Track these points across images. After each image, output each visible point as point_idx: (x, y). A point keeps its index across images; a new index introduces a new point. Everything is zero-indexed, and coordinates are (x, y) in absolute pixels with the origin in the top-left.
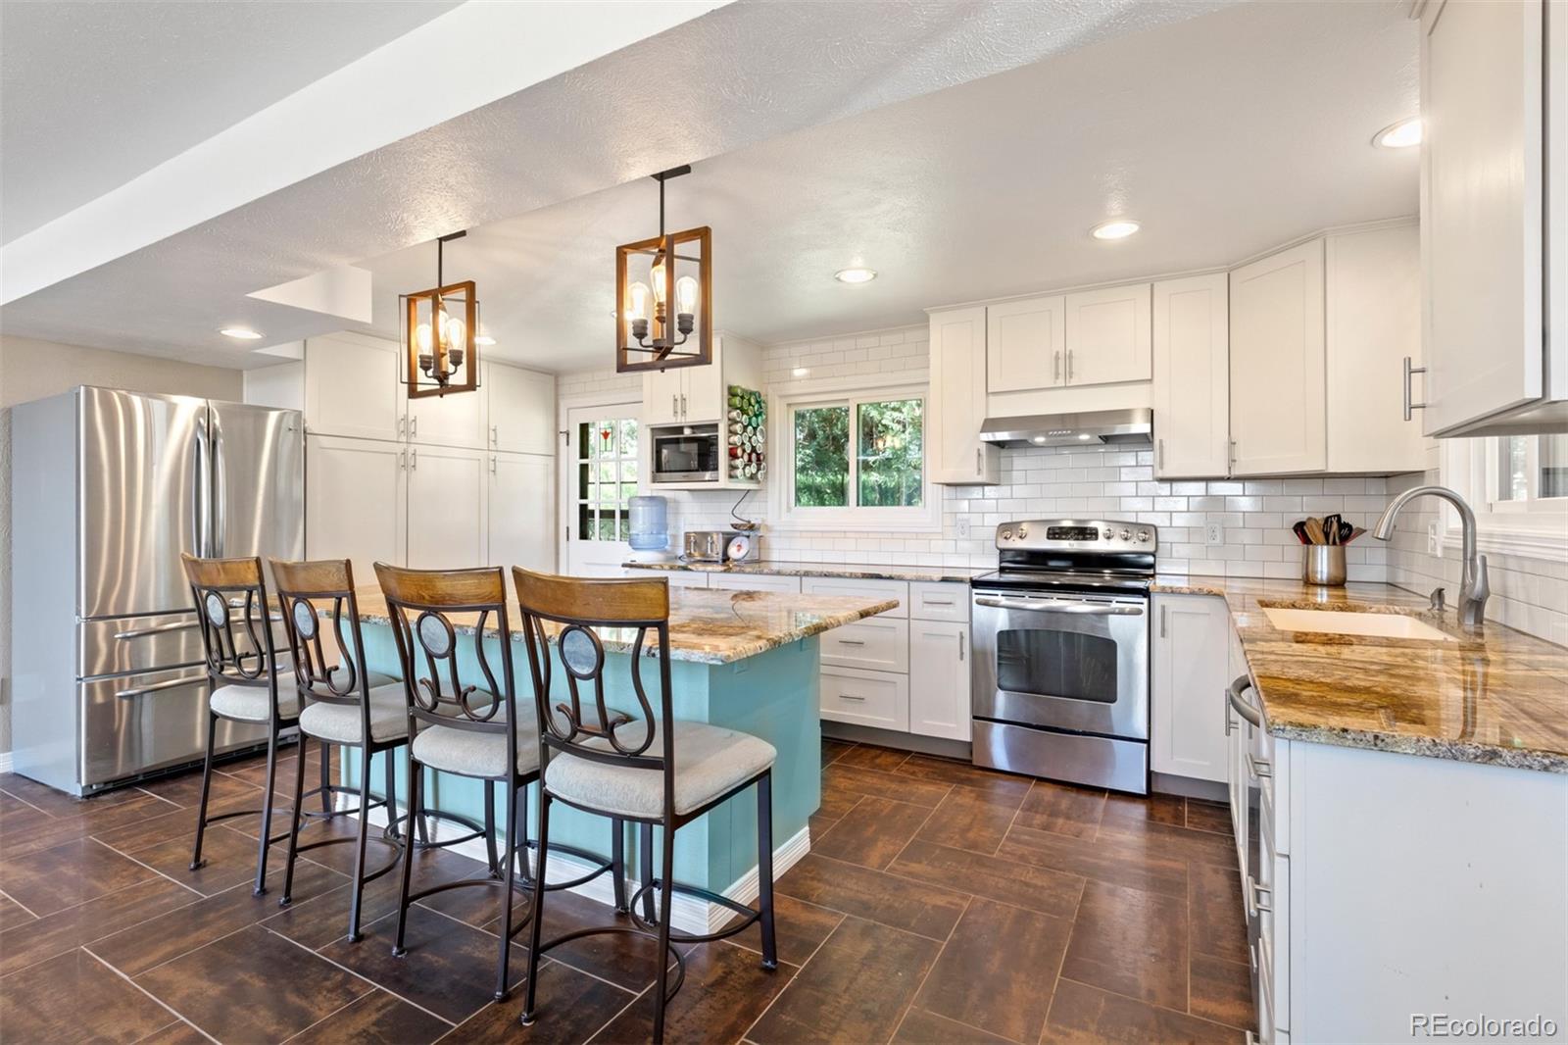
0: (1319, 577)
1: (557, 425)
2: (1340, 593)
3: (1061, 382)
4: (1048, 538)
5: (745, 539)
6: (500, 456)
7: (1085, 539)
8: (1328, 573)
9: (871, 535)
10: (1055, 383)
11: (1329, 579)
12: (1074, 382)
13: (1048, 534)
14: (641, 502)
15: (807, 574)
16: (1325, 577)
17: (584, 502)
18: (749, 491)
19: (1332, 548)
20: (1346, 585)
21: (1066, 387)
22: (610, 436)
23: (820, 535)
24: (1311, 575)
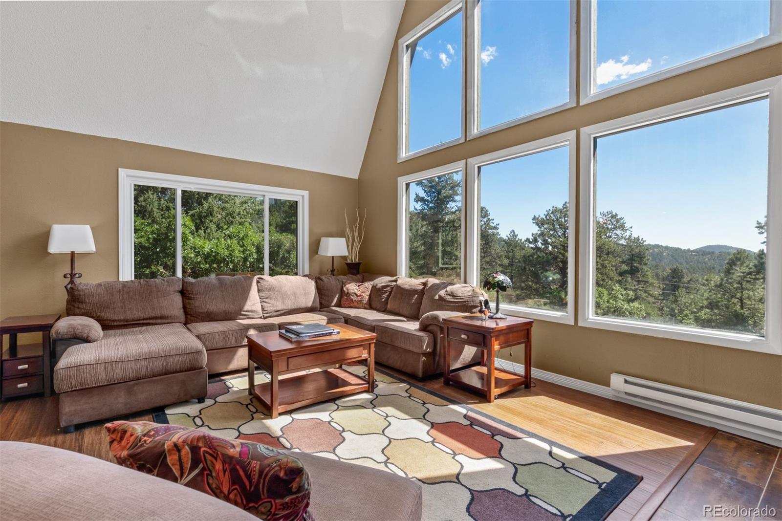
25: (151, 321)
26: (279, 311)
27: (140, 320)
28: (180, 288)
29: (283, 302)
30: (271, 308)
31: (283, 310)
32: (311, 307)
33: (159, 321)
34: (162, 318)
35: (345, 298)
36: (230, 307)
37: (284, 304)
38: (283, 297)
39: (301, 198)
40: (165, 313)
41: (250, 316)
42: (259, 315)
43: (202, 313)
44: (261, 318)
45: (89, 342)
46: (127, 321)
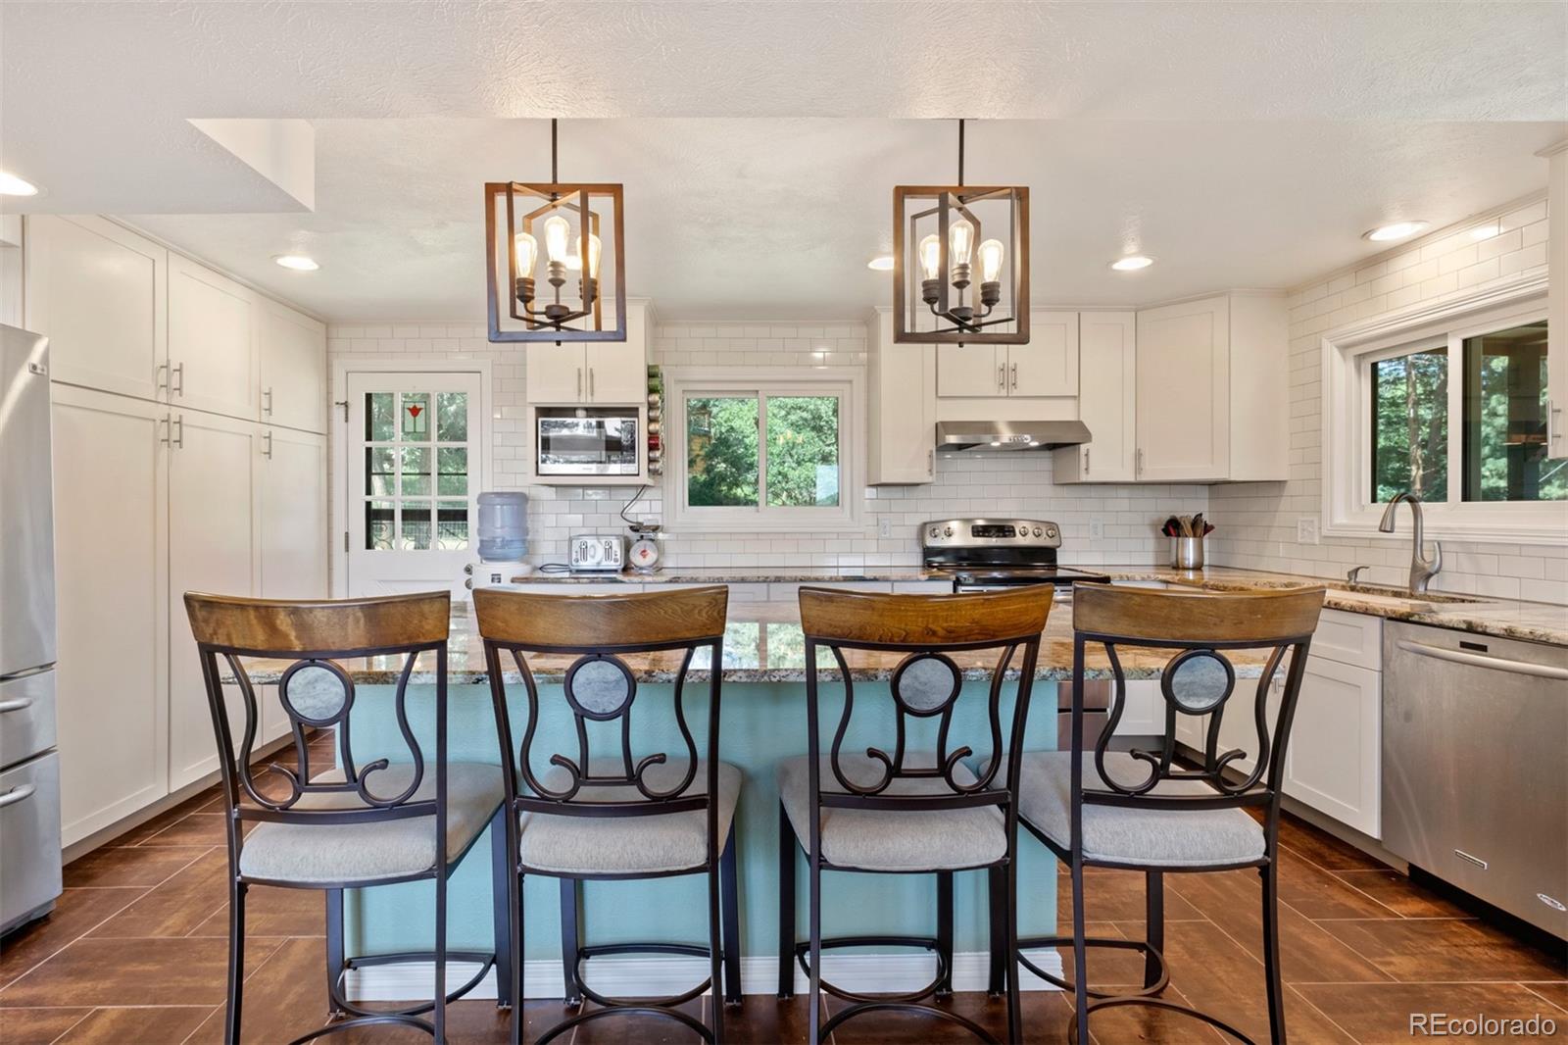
0: (1187, 562)
1: (329, 393)
2: (1199, 573)
3: (1004, 393)
4: (974, 536)
5: (649, 543)
6: (277, 433)
7: (1005, 536)
8: (1194, 559)
9: (787, 536)
10: (999, 392)
11: (1194, 564)
12: (1015, 393)
13: (973, 532)
14: (498, 500)
15: (778, 580)
16: (1191, 562)
17: (369, 498)
18: (644, 486)
19: (1196, 539)
20: (1203, 568)
21: (1007, 397)
22: (422, 412)
23: (728, 537)
24: (1180, 560)
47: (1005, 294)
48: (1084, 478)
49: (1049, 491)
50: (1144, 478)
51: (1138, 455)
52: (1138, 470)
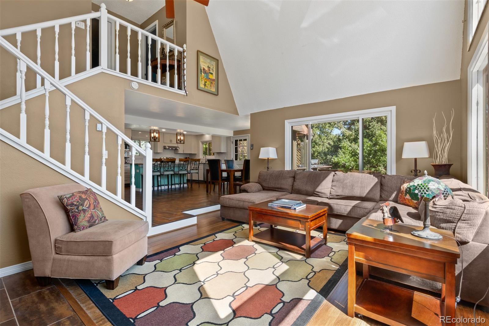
12: (172, 143)
25: (276, 189)
26: (339, 196)
27: (273, 188)
28: (293, 175)
29: (343, 190)
30: (334, 193)
31: (342, 196)
32: (365, 197)
33: (280, 190)
34: (281, 188)
35: (400, 195)
36: (309, 189)
37: (343, 191)
38: (343, 187)
39: (390, 113)
40: (283, 186)
41: (320, 196)
42: (326, 196)
43: (296, 189)
44: (328, 198)
45: (248, 192)
46: (269, 188)
47: (183, 140)
48: (179, 153)
49: (174, 154)
50: (184, 153)
51: (183, 150)
52: (183, 152)
